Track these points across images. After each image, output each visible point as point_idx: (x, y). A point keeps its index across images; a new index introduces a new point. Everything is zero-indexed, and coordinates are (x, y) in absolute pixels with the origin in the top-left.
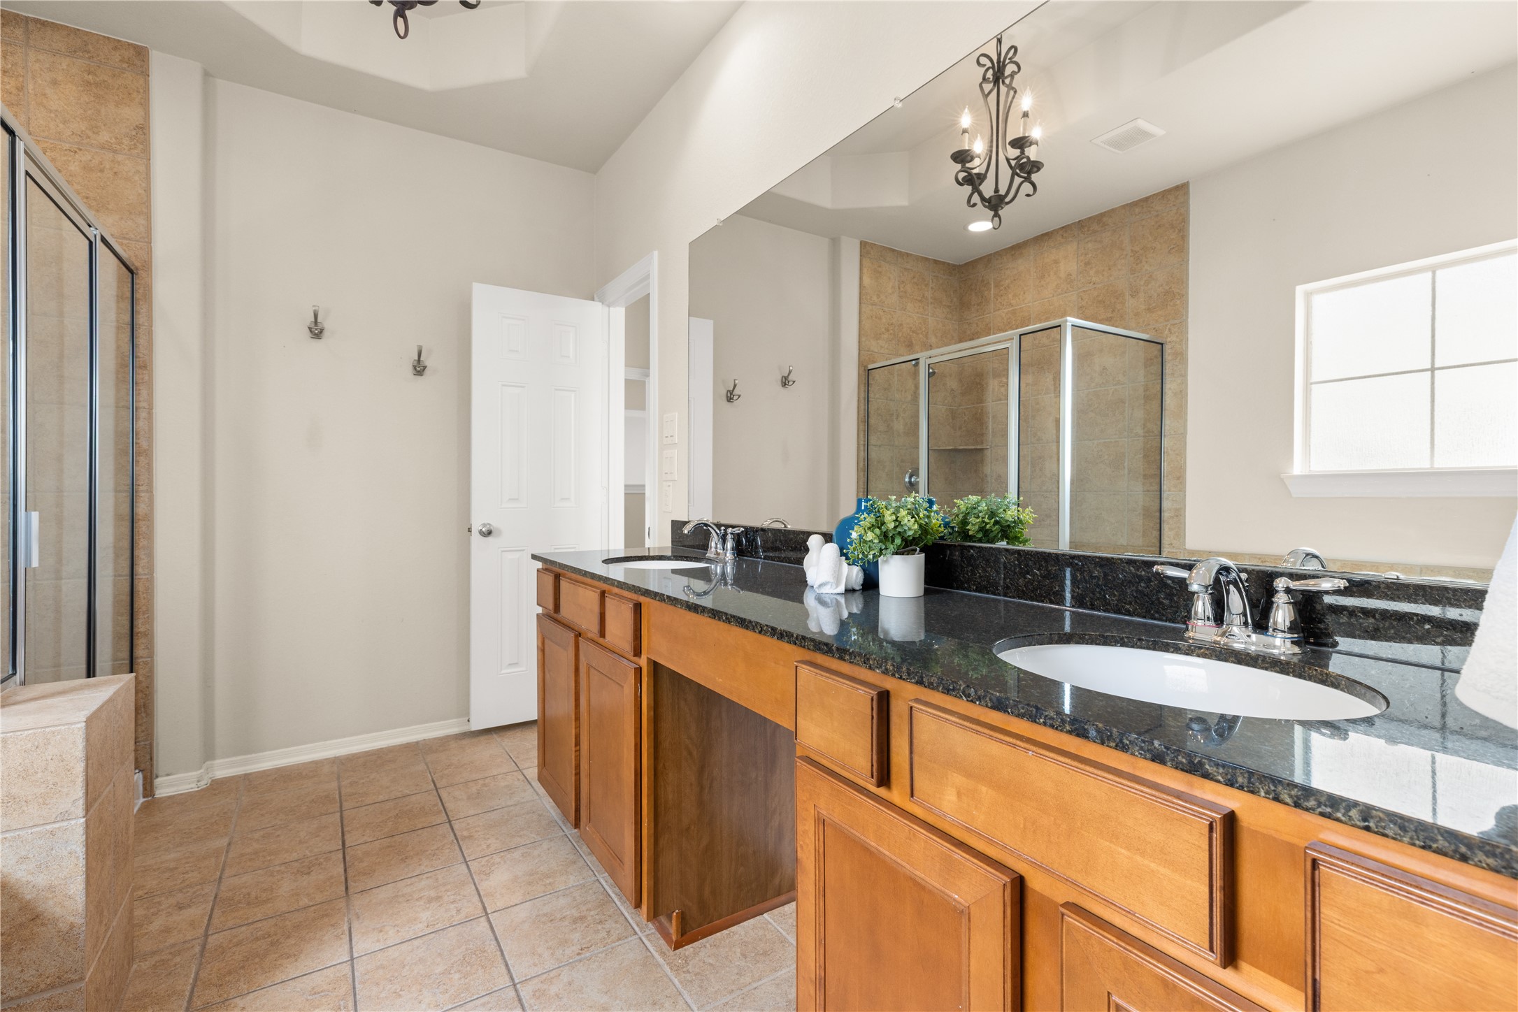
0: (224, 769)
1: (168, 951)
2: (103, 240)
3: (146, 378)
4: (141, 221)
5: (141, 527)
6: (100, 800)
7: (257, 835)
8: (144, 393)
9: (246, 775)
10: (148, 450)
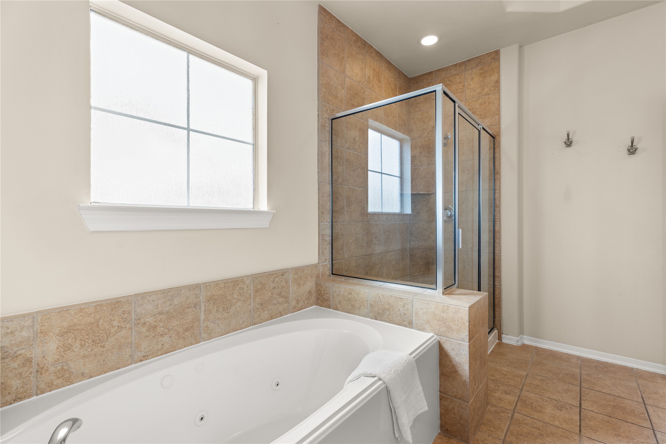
0: (528, 341)
1: (500, 409)
2: (483, 129)
3: (498, 177)
4: (497, 117)
5: (497, 235)
6: (475, 338)
7: (539, 378)
8: (498, 183)
9: (536, 347)
10: (499, 205)
